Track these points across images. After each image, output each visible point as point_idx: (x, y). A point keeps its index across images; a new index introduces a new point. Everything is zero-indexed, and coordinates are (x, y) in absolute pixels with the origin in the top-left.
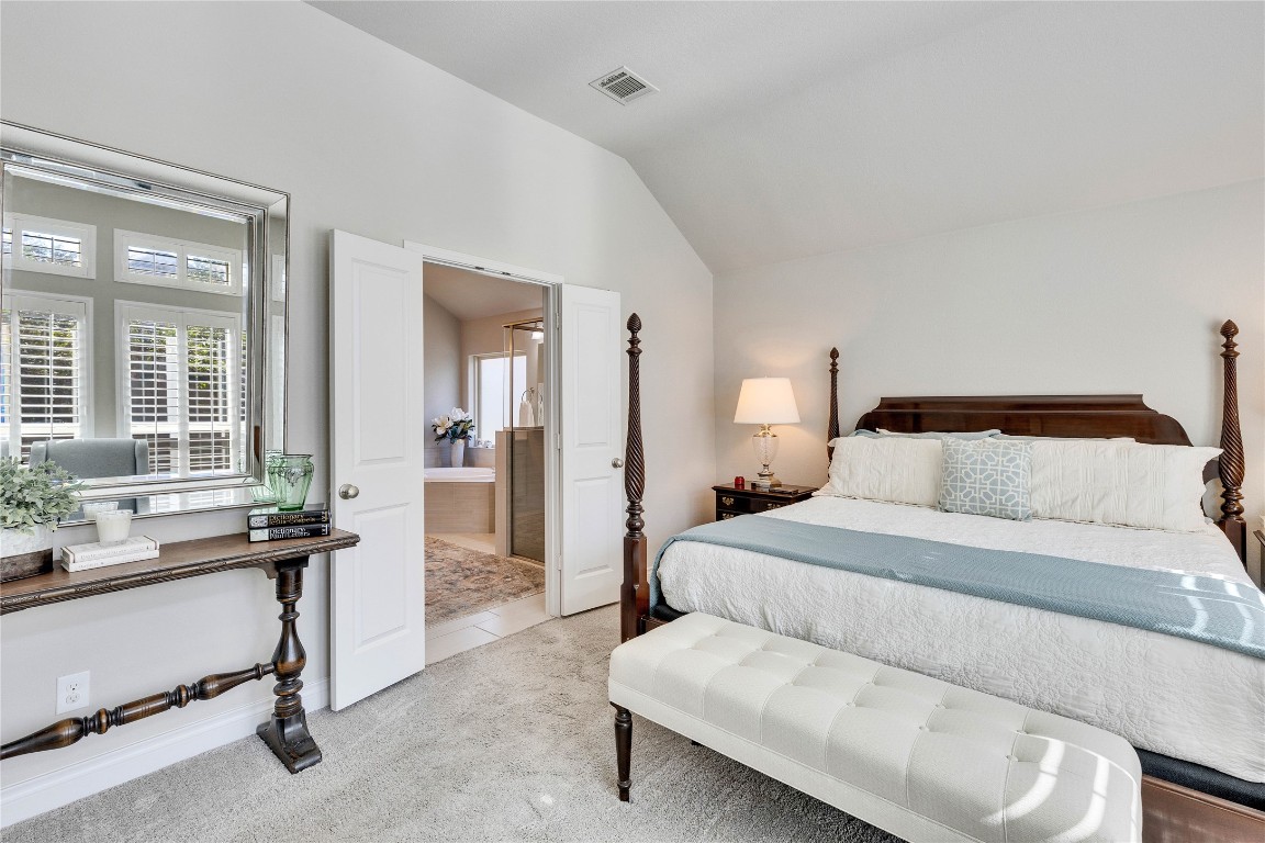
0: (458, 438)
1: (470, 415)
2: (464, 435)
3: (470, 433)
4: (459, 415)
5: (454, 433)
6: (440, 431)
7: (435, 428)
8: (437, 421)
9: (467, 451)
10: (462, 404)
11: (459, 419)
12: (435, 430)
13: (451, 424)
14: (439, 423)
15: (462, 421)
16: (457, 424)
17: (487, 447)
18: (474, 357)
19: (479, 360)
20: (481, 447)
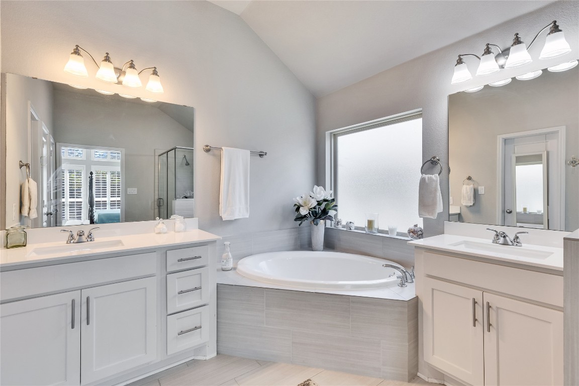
0: (320, 218)
2: (325, 215)
3: (331, 213)
4: (322, 194)
5: (316, 213)
6: (303, 211)
8: (299, 200)
11: (322, 198)
12: (298, 210)
13: (314, 203)
14: (301, 202)
15: (325, 200)
16: (319, 203)
17: (350, 229)
18: (331, 133)
19: (335, 136)
20: (340, 227)
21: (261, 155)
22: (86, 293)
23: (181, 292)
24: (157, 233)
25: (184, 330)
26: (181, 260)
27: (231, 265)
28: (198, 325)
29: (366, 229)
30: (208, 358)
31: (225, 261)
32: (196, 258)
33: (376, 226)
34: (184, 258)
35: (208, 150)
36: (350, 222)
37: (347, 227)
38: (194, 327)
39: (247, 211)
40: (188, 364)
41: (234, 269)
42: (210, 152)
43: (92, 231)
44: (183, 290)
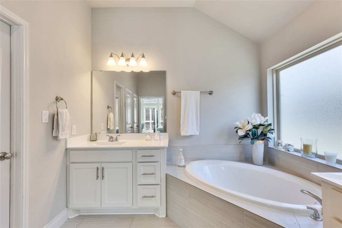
0: (257, 138)
1: (270, 119)
2: (264, 137)
3: (269, 135)
4: (258, 119)
5: (254, 134)
6: (241, 133)
7: (237, 128)
8: (238, 124)
9: (267, 150)
10: (262, 110)
11: (258, 123)
12: (237, 132)
13: (250, 127)
14: (240, 126)
15: (261, 125)
16: (256, 127)
17: (289, 151)
18: (273, 70)
19: (277, 72)
20: (281, 148)
21: (210, 94)
22: (103, 165)
23: (145, 174)
24: (146, 140)
25: (147, 195)
26: (144, 156)
27: (183, 163)
28: (154, 195)
29: (302, 152)
30: (160, 217)
31: (179, 161)
32: (152, 156)
33: (313, 150)
34: (145, 155)
35: (174, 93)
36: (289, 145)
37: (286, 149)
38: (152, 195)
39: (198, 131)
40: (150, 216)
41: (184, 166)
42: (176, 95)
43: (117, 137)
44: (146, 173)
